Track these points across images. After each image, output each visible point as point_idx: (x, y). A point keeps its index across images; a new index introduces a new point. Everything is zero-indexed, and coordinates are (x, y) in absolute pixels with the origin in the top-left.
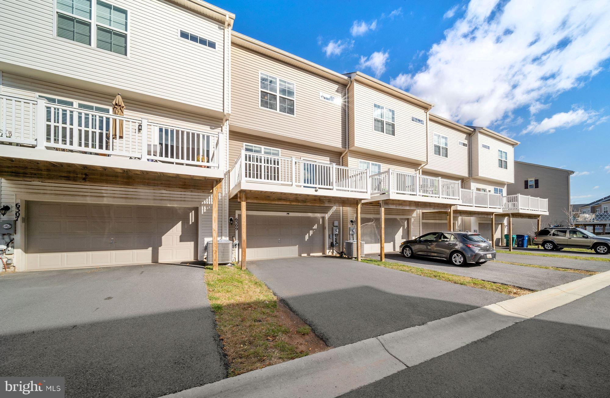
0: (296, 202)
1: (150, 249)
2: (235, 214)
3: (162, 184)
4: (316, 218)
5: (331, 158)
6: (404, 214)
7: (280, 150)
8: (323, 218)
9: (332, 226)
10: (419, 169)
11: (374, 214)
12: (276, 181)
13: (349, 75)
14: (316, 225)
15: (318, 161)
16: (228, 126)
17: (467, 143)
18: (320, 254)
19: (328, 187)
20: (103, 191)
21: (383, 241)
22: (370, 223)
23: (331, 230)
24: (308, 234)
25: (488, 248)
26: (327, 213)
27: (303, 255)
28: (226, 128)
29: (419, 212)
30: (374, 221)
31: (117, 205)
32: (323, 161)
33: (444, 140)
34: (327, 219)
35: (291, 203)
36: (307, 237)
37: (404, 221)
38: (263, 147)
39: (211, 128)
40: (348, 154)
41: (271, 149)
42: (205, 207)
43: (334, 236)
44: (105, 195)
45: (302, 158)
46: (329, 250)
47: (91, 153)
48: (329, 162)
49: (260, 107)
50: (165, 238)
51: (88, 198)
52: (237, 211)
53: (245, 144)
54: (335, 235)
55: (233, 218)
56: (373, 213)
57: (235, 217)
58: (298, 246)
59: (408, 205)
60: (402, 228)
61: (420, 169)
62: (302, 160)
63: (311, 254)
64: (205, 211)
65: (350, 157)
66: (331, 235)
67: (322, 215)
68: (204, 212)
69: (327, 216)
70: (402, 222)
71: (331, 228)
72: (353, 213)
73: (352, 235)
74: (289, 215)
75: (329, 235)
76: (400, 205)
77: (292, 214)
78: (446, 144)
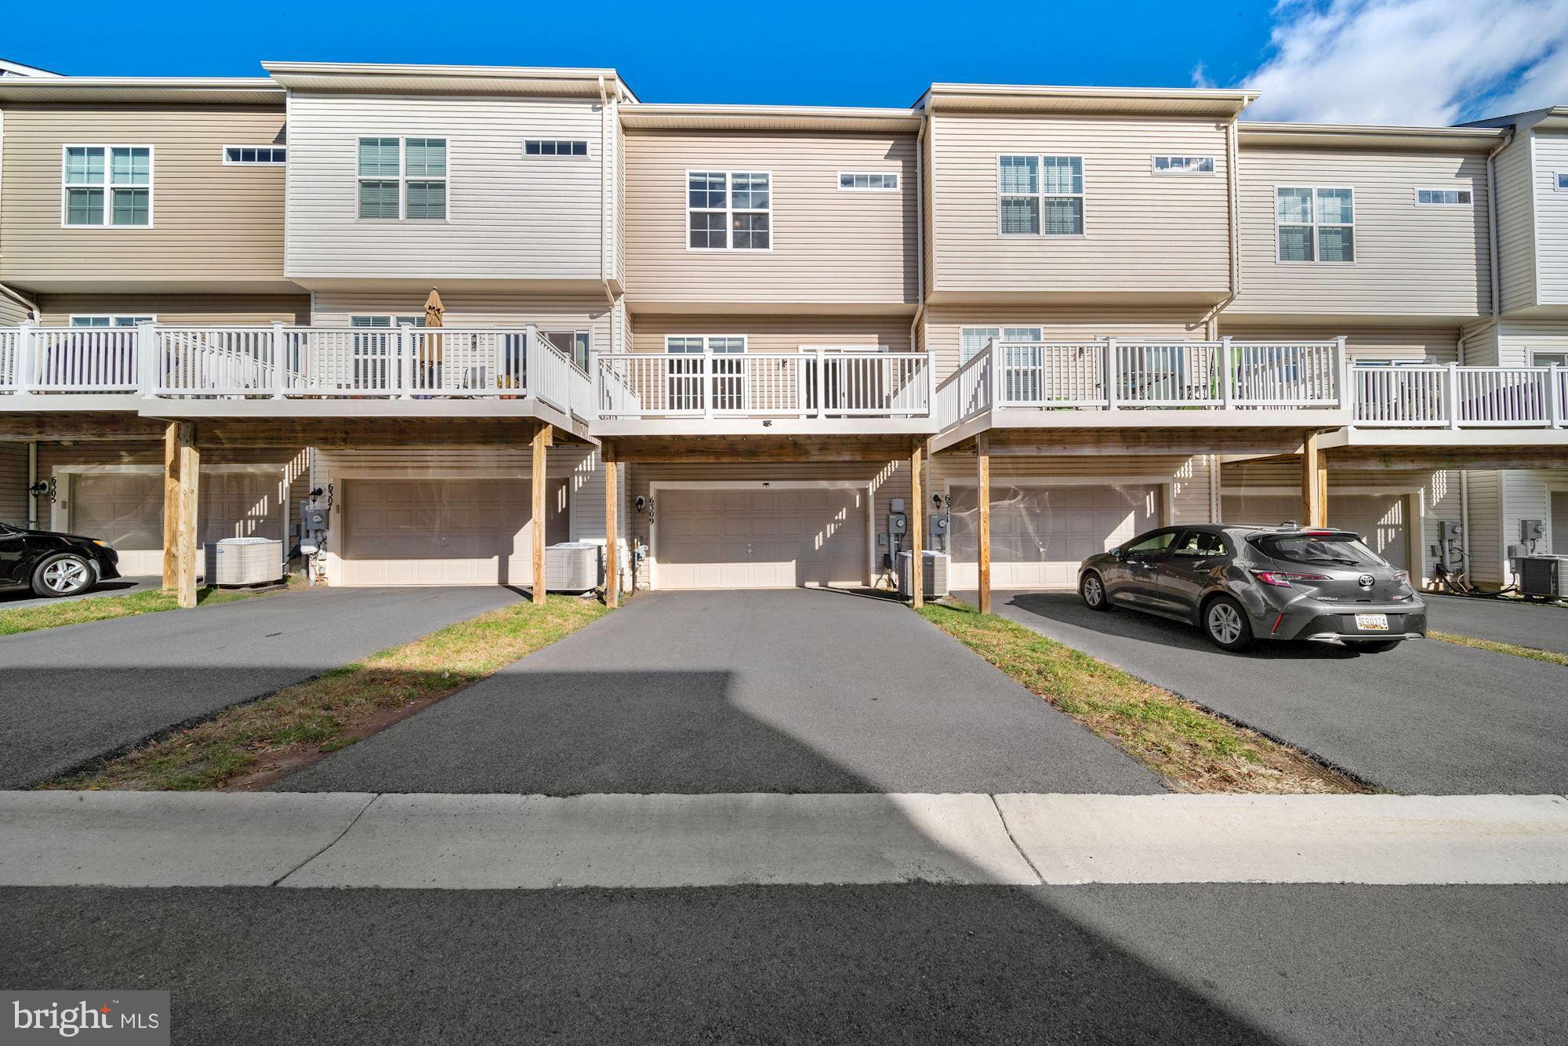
0: (732, 455)
1: (496, 558)
2: (648, 490)
3: (449, 438)
4: (843, 492)
5: (882, 336)
6: (1140, 470)
7: (745, 336)
8: (864, 492)
9: (888, 512)
10: (1206, 319)
11: (1017, 475)
12: (735, 411)
13: (919, 104)
14: (844, 510)
15: (843, 347)
16: (623, 305)
17: (1470, 189)
18: (858, 585)
19: (877, 411)
20: (428, 458)
21: (985, 554)
22: (1006, 502)
23: (885, 522)
24: (821, 534)
25: (1366, 589)
26: (871, 479)
27: (808, 584)
28: (619, 311)
29: (1205, 463)
30: (1020, 497)
31: (451, 480)
32: (863, 347)
33: (1335, 204)
34: (871, 494)
35: (718, 458)
36: (819, 541)
37: (1144, 492)
38: (706, 337)
39: (591, 317)
40: (926, 317)
41: (724, 339)
42: (581, 478)
43: (892, 538)
44: (430, 464)
45: (801, 348)
46: (878, 576)
47: (345, 397)
48: (876, 347)
49: (689, 249)
50: (518, 539)
51: (409, 471)
52: (652, 484)
53: (667, 336)
54: (897, 535)
55: (643, 499)
56: (1012, 471)
57: (648, 495)
58: (794, 561)
59: (1088, 442)
60: (1131, 516)
61: (1211, 318)
62: (801, 352)
63: (831, 584)
64: (581, 485)
65: (930, 323)
66: (885, 536)
67: (860, 484)
68: (579, 488)
69: (872, 487)
70: (1134, 497)
71: (885, 517)
72: (942, 476)
73: (939, 536)
74: (768, 488)
75: (878, 537)
76: (1052, 442)
77: (775, 485)
78: (1346, 216)
